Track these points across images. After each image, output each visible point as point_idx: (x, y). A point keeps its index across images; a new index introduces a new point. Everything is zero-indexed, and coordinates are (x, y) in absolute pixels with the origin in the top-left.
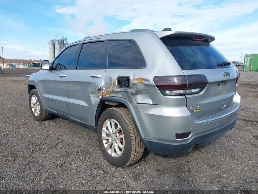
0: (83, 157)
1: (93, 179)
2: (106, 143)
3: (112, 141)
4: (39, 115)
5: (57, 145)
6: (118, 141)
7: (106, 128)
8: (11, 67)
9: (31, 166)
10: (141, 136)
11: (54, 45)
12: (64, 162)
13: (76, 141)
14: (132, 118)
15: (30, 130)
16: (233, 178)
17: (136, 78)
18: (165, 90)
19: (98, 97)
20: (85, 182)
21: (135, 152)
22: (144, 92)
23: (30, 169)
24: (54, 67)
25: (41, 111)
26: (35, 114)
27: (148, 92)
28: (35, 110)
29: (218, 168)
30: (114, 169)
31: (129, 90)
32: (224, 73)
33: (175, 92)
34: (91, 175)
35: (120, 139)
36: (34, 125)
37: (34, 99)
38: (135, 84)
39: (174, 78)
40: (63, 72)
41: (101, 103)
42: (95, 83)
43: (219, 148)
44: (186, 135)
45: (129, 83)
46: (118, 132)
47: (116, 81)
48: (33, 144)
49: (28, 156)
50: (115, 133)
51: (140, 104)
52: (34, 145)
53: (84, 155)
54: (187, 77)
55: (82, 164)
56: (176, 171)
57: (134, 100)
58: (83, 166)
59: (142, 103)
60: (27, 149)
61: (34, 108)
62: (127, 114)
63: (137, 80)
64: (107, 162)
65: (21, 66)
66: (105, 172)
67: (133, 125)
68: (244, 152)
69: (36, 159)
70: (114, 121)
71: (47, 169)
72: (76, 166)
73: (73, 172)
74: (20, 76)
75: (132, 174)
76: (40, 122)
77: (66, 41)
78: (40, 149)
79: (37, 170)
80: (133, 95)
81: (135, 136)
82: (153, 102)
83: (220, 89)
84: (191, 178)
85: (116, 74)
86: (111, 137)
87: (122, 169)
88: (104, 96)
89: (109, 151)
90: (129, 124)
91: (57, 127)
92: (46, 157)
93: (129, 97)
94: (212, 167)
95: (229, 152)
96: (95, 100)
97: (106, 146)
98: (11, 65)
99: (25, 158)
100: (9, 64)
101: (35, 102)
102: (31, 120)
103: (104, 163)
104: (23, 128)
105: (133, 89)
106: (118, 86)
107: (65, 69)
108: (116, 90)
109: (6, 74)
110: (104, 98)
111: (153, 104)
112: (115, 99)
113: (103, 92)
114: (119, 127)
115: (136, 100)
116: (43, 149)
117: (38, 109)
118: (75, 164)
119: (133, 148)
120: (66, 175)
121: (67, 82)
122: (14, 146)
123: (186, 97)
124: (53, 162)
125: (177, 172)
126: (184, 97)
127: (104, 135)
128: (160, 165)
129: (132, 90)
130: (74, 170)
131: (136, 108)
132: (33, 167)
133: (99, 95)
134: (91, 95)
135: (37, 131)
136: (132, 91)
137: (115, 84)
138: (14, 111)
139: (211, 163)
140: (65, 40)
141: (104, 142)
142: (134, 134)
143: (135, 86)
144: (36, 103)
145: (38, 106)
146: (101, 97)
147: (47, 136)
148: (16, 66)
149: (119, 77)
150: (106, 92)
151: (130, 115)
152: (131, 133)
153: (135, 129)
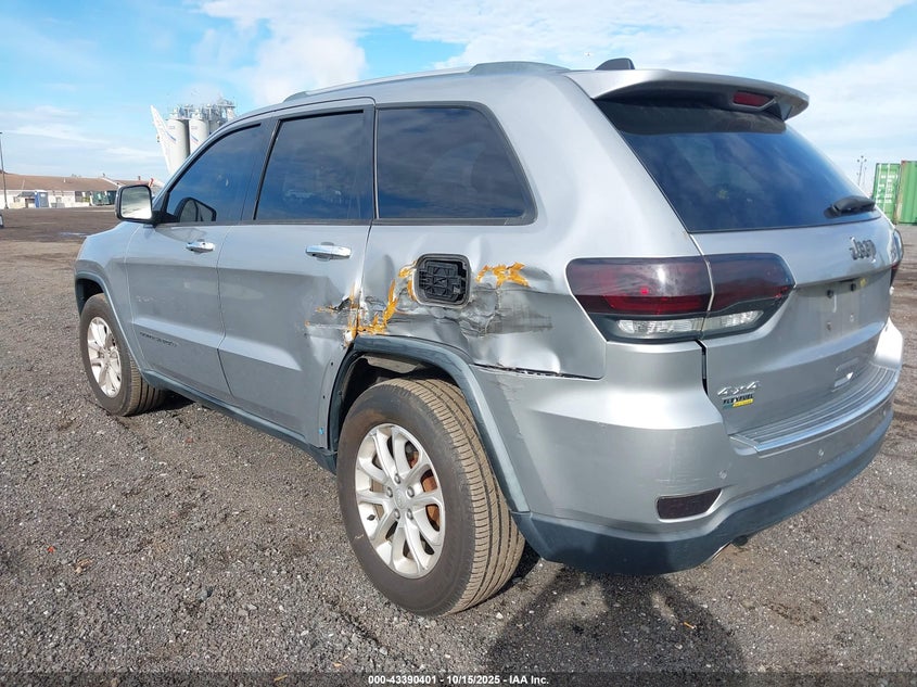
0: (279, 571)
1: (320, 666)
2: (371, 518)
3: (396, 510)
4: (117, 392)
5: (183, 514)
6: (419, 513)
7: (370, 459)
8: (31, 206)
9: (74, 605)
10: (511, 503)
11: (186, 124)
12: (204, 593)
13: (257, 502)
14: (474, 423)
15: (83, 450)
16: (877, 663)
17: (492, 264)
18: (618, 319)
19: (340, 335)
20: (288, 681)
21: (489, 561)
22: (526, 321)
23: (72, 619)
24: (171, 210)
25: (126, 377)
26: (104, 388)
27: (545, 322)
28: (104, 373)
29: (814, 619)
30: (400, 623)
31: (464, 315)
32: (854, 246)
33: (656, 327)
34: (313, 646)
35: (427, 506)
36: (100, 432)
37: (98, 333)
38: (487, 290)
39: (654, 266)
40: (205, 233)
41: (352, 359)
42: (327, 279)
43: (808, 531)
44: (700, 502)
45: (463, 284)
46: (419, 477)
47: (412, 276)
48: (90, 509)
49: (64, 562)
50: (407, 481)
51: (510, 370)
52: (94, 515)
53: (286, 560)
54: (708, 264)
55: (275, 600)
56: (647, 630)
57: (483, 352)
58: (281, 608)
59: (518, 370)
60: (65, 532)
61: (100, 365)
62: (454, 408)
63: (497, 273)
64: (376, 592)
65: (69, 201)
66: (367, 635)
67: (481, 453)
68: (907, 550)
69: (100, 574)
70: (401, 436)
71: (135, 621)
72: (251, 607)
73: (240, 637)
74: (62, 239)
75: (475, 647)
76: (122, 419)
77: (229, 110)
78: (115, 532)
79: (98, 626)
80: (482, 334)
81: (488, 498)
82: (563, 364)
83: (835, 309)
84: (709, 666)
85: (409, 244)
86: (391, 496)
87: (434, 623)
88: (362, 334)
89: (384, 550)
90: (463, 451)
91: (186, 442)
92: (138, 568)
93: (464, 341)
94: (788, 614)
95: (849, 549)
96: (328, 347)
97: (370, 528)
98: (31, 198)
99: (55, 570)
100: (23, 195)
101: (102, 343)
102: (88, 412)
103: (364, 596)
104: (54, 445)
105: (482, 308)
106: (420, 297)
107: (214, 219)
108: (410, 312)
109: (12, 230)
110: (364, 341)
111: (563, 375)
112: (405, 347)
113: (360, 316)
114: (423, 459)
115: (491, 355)
116: (128, 533)
117: (115, 370)
118: (250, 601)
119: (481, 545)
120: (213, 647)
121: (220, 274)
122: (18, 521)
123: (704, 349)
124: (162, 590)
125: (653, 636)
126: (693, 346)
127: (362, 486)
128: (583, 604)
129: (475, 315)
130: (243, 623)
131: (493, 390)
132: (82, 613)
133: (344, 327)
134: (311, 329)
135: (107, 454)
136: (477, 319)
137: (405, 286)
138: (28, 374)
139: (784, 598)
140: (226, 108)
141: (365, 511)
142: (483, 489)
143: (490, 299)
144: (107, 346)
145: (113, 361)
146: (349, 337)
147: (147, 479)
148: (52, 199)
149: (423, 260)
150: (372, 319)
151: (469, 413)
152: (472, 487)
153: (487, 470)
